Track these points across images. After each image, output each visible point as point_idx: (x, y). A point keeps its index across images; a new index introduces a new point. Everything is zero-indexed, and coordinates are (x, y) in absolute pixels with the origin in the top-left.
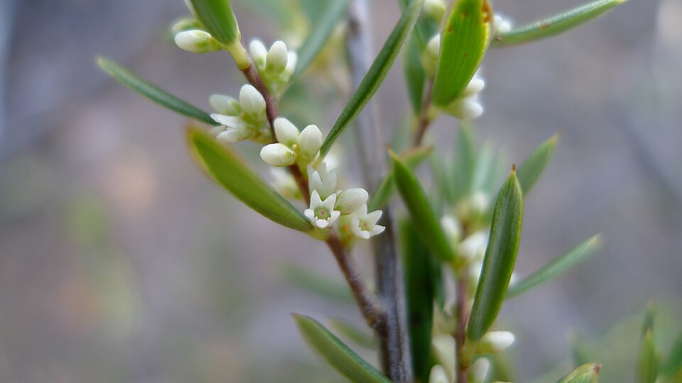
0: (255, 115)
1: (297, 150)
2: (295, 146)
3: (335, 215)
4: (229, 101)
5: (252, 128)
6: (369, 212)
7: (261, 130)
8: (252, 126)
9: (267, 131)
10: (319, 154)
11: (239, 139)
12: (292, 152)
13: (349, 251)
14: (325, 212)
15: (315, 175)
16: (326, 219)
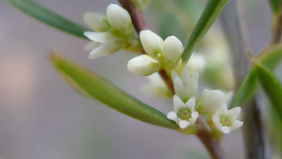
0: (123, 30)
1: (161, 59)
2: (159, 55)
3: (195, 115)
4: (100, 18)
5: (121, 42)
6: (230, 108)
7: (130, 42)
8: (121, 40)
9: (135, 42)
10: (181, 61)
11: (111, 53)
12: (156, 61)
13: (217, 142)
14: (188, 113)
15: (177, 80)
16: (188, 120)
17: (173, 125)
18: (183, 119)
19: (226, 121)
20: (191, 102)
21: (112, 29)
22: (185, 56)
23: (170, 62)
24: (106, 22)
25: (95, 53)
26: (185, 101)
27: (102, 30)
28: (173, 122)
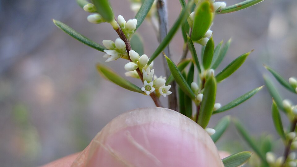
0: (122, 49)
1: (138, 64)
2: (137, 61)
3: (153, 89)
4: (111, 43)
6: (166, 86)
8: (120, 54)
10: (147, 65)
11: (116, 59)
12: (136, 65)
13: (158, 98)
14: (149, 87)
15: (145, 74)
16: (149, 91)
17: (143, 92)
18: (147, 90)
19: (164, 91)
20: (151, 84)
21: (116, 48)
22: (149, 63)
23: (142, 65)
24: (114, 45)
25: (109, 60)
26: (148, 82)
27: (112, 49)
28: (143, 91)
